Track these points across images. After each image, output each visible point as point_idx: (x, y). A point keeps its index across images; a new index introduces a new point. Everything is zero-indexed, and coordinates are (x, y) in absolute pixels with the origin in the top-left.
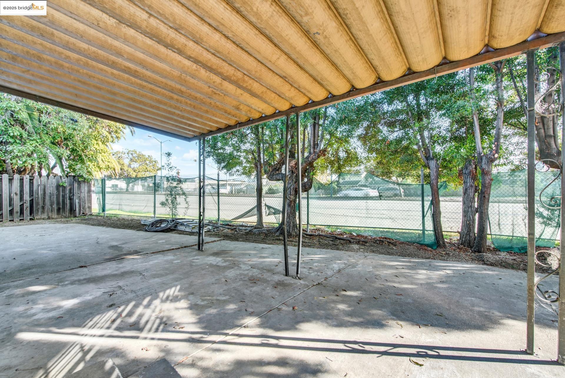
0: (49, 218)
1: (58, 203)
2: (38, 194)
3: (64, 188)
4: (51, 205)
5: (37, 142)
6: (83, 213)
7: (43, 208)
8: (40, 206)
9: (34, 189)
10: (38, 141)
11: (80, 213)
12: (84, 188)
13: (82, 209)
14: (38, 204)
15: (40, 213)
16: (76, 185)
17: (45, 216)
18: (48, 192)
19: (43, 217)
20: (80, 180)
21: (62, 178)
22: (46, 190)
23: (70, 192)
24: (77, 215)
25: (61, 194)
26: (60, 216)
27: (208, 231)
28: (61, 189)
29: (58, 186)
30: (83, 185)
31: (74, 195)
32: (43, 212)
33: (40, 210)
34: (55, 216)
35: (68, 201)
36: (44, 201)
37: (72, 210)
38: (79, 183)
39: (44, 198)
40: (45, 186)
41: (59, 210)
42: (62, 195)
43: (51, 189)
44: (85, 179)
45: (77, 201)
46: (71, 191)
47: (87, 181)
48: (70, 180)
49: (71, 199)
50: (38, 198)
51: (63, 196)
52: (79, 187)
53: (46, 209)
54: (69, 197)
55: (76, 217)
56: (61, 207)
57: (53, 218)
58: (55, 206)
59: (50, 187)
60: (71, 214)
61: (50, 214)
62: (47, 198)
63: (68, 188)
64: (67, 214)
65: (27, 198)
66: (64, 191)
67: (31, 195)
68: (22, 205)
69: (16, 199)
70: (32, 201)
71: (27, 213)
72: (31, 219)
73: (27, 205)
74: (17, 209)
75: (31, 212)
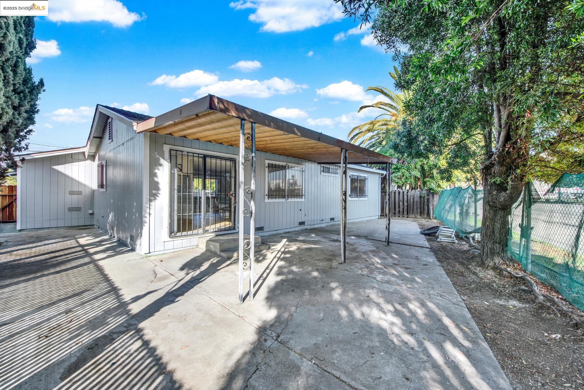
0: (415, 217)
1: (421, 208)
2: (410, 202)
3: (424, 197)
4: (417, 209)
7: (413, 210)
8: (411, 210)
9: (409, 198)
11: (433, 217)
14: (410, 208)
15: (411, 214)
17: (413, 216)
18: (415, 200)
20: (432, 192)
21: (423, 191)
24: (431, 218)
25: (422, 202)
26: (421, 217)
28: (422, 198)
29: (420, 197)
30: (435, 196)
31: (429, 203)
32: (413, 213)
33: (411, 212)
34: (419, 217)
35: (426, 207)
36: (413, 206)
37: (428, 214)
38: (433, 194)
39: (413, 205)
40: (414, 197)
41: (421, 213)
43: (417, 199)
44: (434, 191)
45: (431, 207)
46: (428, 200)
47: (436, 193)
48: (427, 192)
49: (428, 206)
50: (410, 204)
51: (424, 204)
52: (433, 197)
54: (427, 204)
56: (422, 210)
57: (417, 218)
58: (419, 210)
59: (416, 197)
60: (428, 216)
61: (416, 215)
62: (415, 204)
63: (426, 198)
64: (426, 216)
65: (406, 204)
66: (424, 200)
67: (407, 202)
68: (403, 208)
69: (401, 203)
70: (407, 205)
71: (405, 213)
72: (407, 217)
73: (406, 208)
74: (401, 210)
75: (407, 213)
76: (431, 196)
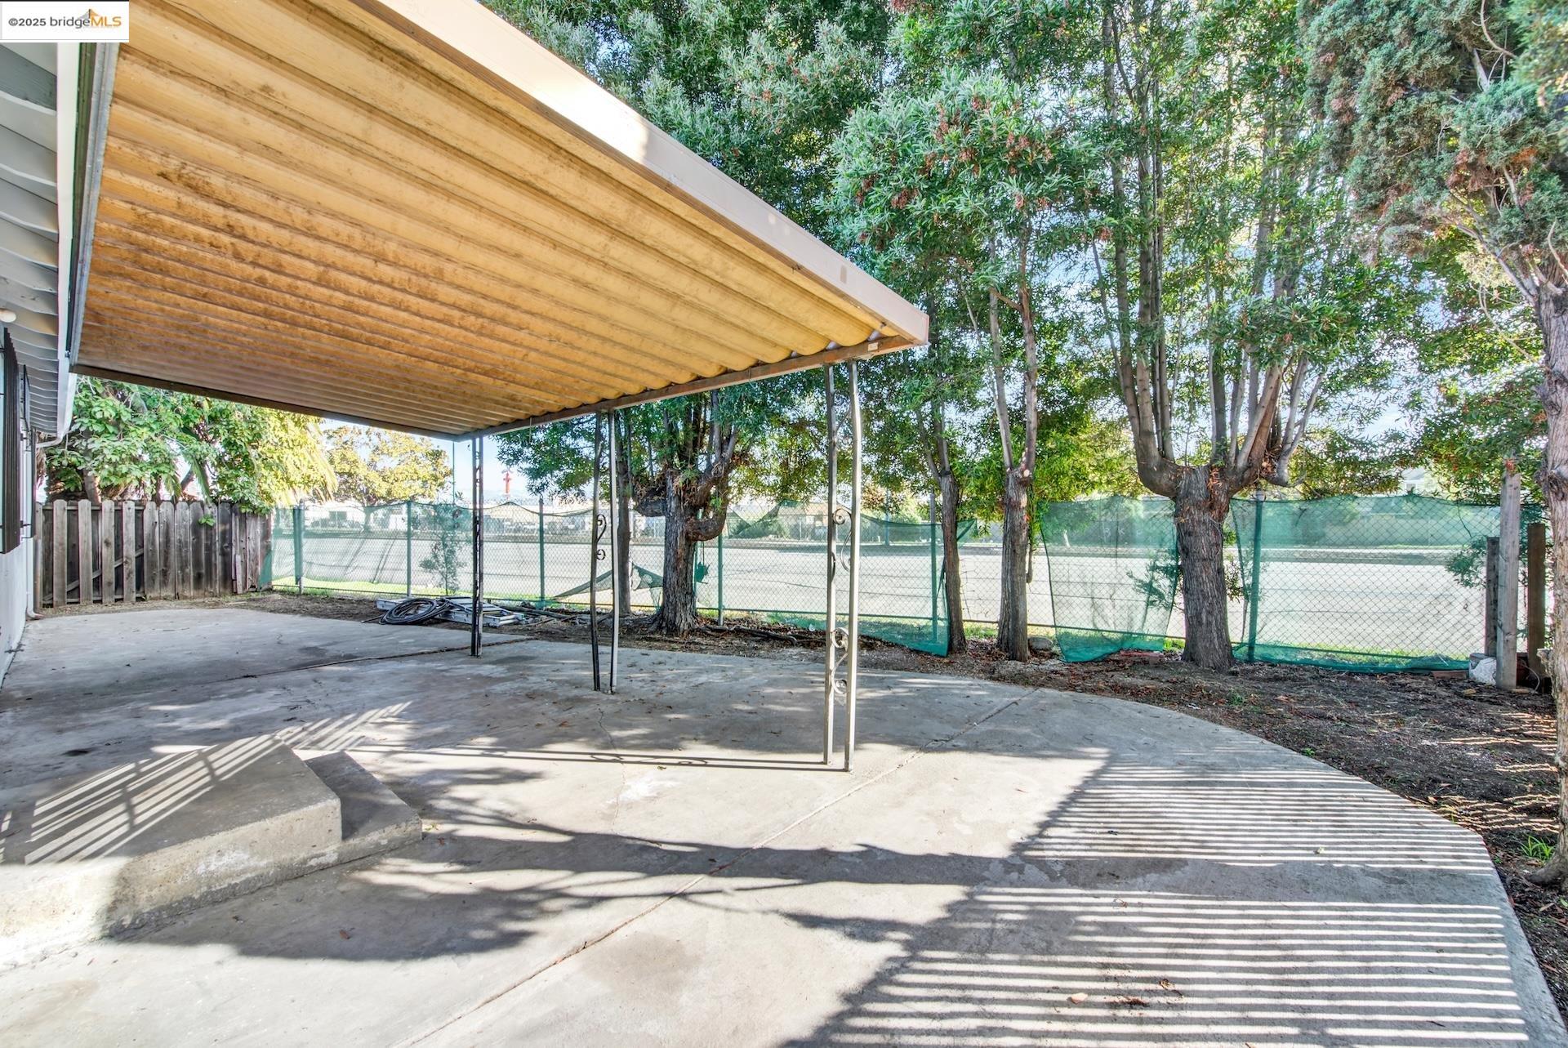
0: (177, 597)
1: (197, 564)
2: (153, 544)
3: (209, 528)
4: (182, 568)
5: (152, 430)
6: (253, 587)
7: (165, 573)
8: (158, 571)
9: (146, 532)
10: (154, 426)
11: (245, 587)
12: (255, 528)
13: (249, 576)
14: (153, 565)
15: (157, 585)
17: (169, 592)
18: (175, 537)
19: (164, 594)
20: (243, 511)
21: (206, 508)
22: (172, 534)
23: (224, 539)
24: (240, 590)
25: (204, 542)
26: (201, 592)
27: (514, 624)
28: (203, 531)
29: (197, 526)
30: (251, 523)
31: (231, 544)
32: (164, 583)
33: (158, 579)
34: (190, 592)
35: (219, 559)
36: (166, 559)
37: (228, 580)
38: (243, 518)
39: (167, 553)
40: (168, 526)
41: (198, 578)
42: (206, 545)
43: (181, 533)
44: (254, 508)
45: (239, 558)
46: (226, 537)
47: (260, 514)
48: (223, 510)
49: (226, 555)
50: (153, 551)
51: (209, 548)
52: (243, 527)
53: (171, 577)
54: (222, 549)
55: (236, 593)
56: (203, 571)
57: (185, 598)
58: (190, 570)
59: (179, 527)
60: (225, 587)
61: (180, 589)
62: (173, 551)
63: (219, 528)
64: (218, 588)
65: (130, 551)
66: (210, 537)
67: (140, 544)
68: (119, 571)
69: (107, 553)
70: (140, 559)
71: (130, 583)
72: (139, 599)
73: (131, 567)
74: (109, 575)
75: (140, 584)
76: (235, 521)
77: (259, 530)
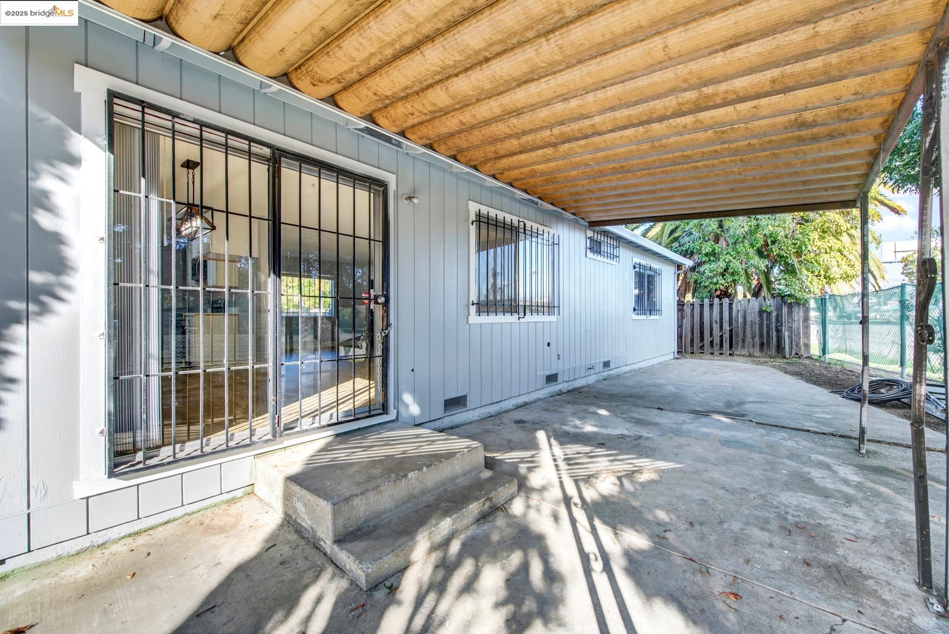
0: (750, 356)
1: (761, 336)
2: (738, 322)
3: (769, 314)
4: (753, 338)
5: (731, 255)
6: (797, 354)
7: (744, 341)
8: (740, 339)
9: (734, 316)
10: (732, 253)
11: (790, 354)
12: (798, 313)
13: (794, 347)
14: (737, 335)
15: (739, 347)
16: (785, 310)
17: (745, 352)
18: (749, 319)
19: (743, 353)
20: (790, 301)
21: (767, 300)
22: (747, 317)
23: (777, 321)
24: (787, 356)
25: (765, 322)
26: (764, 354)
28: (765, 315)
29: (761, 312)
30: (795, 310)
31: (782, 324)
32: (743, 347)
33: (740, 344)
34: (757, 353)
35: (775, 333)
36: (744, 332)
37: (780, 348)
38: (790, 306)
39: (745, 328)
40: (745, 312)
41: (762, 345)
42: (767, 324)
43: (753, 317)
44: (797, 299)
45: (787, 334)
46: (779, 319)
47: (800, 303)
48: (777, 301)
49: (778, 331)
50: (738, 327)
51: (768, 327)
52: (790, 312)
53: (747, 343)
54: (776, 327)
55: (785, 357)
56: (765, 341)
57: (755, 357)
58: (757, 340)
59: (751, 313)
60: (778, 353)
61: (751, 350)
62: (748, 328)
63: (775, 314)
64: (773, 352)
65: (726, 327)
66: (768, 318)
67: (731, 324)
68: (721, 336)
69: (716, 327)
70: (731, 331)
71: (726, 345)
72: (730, 354)
73: (726, 336)
74: (717, 340)
75: (731, 347)
77: (801, 314)
